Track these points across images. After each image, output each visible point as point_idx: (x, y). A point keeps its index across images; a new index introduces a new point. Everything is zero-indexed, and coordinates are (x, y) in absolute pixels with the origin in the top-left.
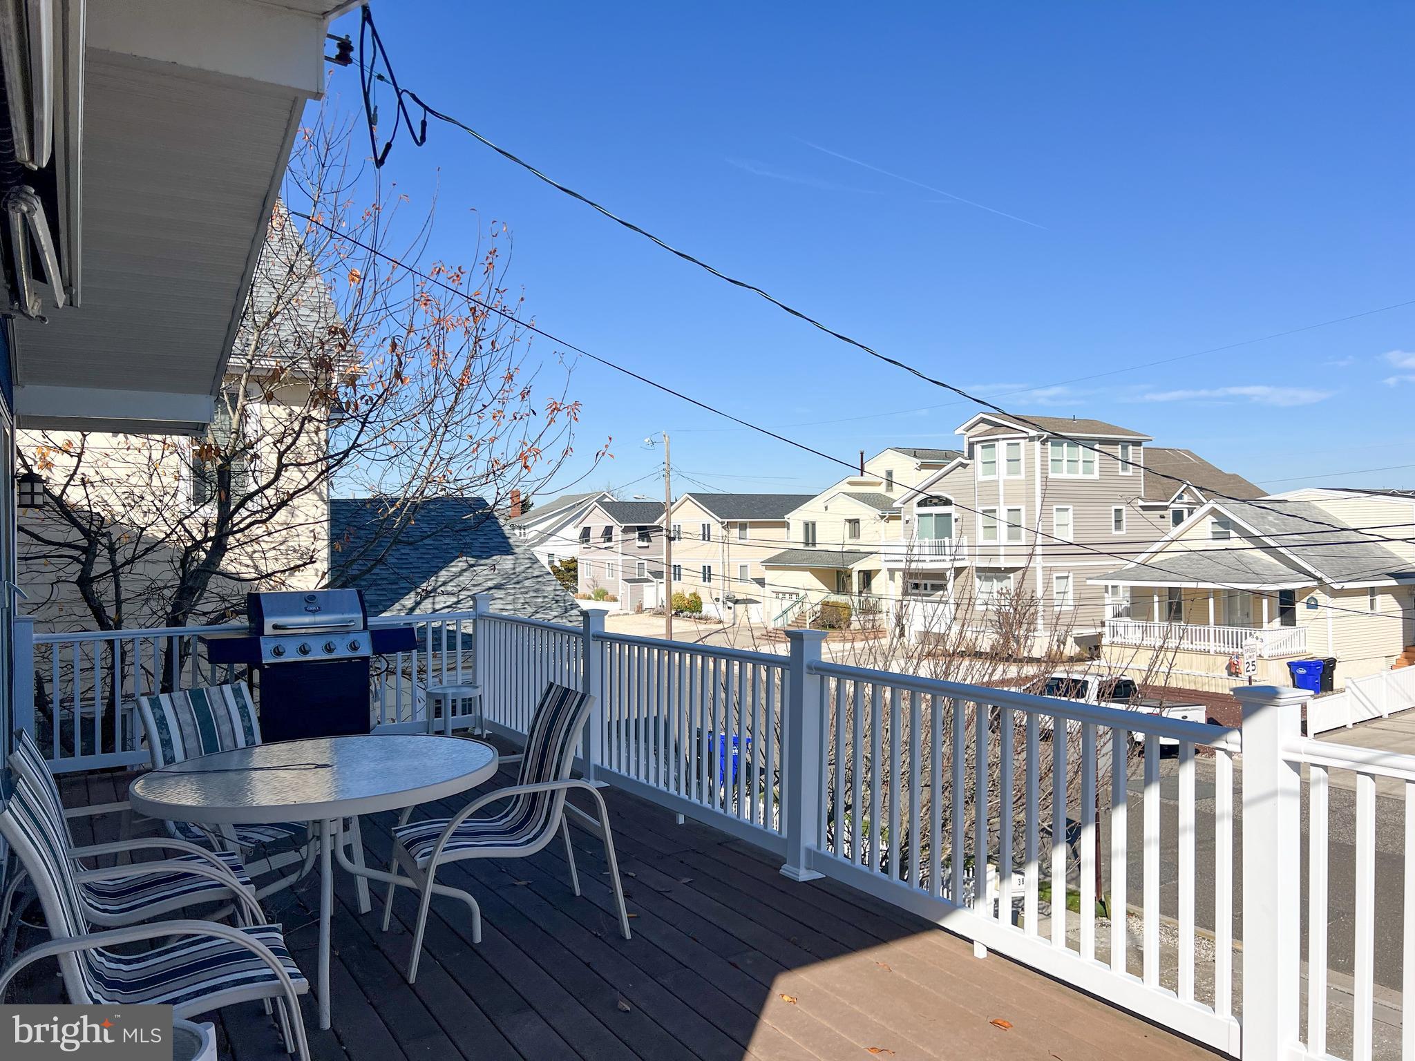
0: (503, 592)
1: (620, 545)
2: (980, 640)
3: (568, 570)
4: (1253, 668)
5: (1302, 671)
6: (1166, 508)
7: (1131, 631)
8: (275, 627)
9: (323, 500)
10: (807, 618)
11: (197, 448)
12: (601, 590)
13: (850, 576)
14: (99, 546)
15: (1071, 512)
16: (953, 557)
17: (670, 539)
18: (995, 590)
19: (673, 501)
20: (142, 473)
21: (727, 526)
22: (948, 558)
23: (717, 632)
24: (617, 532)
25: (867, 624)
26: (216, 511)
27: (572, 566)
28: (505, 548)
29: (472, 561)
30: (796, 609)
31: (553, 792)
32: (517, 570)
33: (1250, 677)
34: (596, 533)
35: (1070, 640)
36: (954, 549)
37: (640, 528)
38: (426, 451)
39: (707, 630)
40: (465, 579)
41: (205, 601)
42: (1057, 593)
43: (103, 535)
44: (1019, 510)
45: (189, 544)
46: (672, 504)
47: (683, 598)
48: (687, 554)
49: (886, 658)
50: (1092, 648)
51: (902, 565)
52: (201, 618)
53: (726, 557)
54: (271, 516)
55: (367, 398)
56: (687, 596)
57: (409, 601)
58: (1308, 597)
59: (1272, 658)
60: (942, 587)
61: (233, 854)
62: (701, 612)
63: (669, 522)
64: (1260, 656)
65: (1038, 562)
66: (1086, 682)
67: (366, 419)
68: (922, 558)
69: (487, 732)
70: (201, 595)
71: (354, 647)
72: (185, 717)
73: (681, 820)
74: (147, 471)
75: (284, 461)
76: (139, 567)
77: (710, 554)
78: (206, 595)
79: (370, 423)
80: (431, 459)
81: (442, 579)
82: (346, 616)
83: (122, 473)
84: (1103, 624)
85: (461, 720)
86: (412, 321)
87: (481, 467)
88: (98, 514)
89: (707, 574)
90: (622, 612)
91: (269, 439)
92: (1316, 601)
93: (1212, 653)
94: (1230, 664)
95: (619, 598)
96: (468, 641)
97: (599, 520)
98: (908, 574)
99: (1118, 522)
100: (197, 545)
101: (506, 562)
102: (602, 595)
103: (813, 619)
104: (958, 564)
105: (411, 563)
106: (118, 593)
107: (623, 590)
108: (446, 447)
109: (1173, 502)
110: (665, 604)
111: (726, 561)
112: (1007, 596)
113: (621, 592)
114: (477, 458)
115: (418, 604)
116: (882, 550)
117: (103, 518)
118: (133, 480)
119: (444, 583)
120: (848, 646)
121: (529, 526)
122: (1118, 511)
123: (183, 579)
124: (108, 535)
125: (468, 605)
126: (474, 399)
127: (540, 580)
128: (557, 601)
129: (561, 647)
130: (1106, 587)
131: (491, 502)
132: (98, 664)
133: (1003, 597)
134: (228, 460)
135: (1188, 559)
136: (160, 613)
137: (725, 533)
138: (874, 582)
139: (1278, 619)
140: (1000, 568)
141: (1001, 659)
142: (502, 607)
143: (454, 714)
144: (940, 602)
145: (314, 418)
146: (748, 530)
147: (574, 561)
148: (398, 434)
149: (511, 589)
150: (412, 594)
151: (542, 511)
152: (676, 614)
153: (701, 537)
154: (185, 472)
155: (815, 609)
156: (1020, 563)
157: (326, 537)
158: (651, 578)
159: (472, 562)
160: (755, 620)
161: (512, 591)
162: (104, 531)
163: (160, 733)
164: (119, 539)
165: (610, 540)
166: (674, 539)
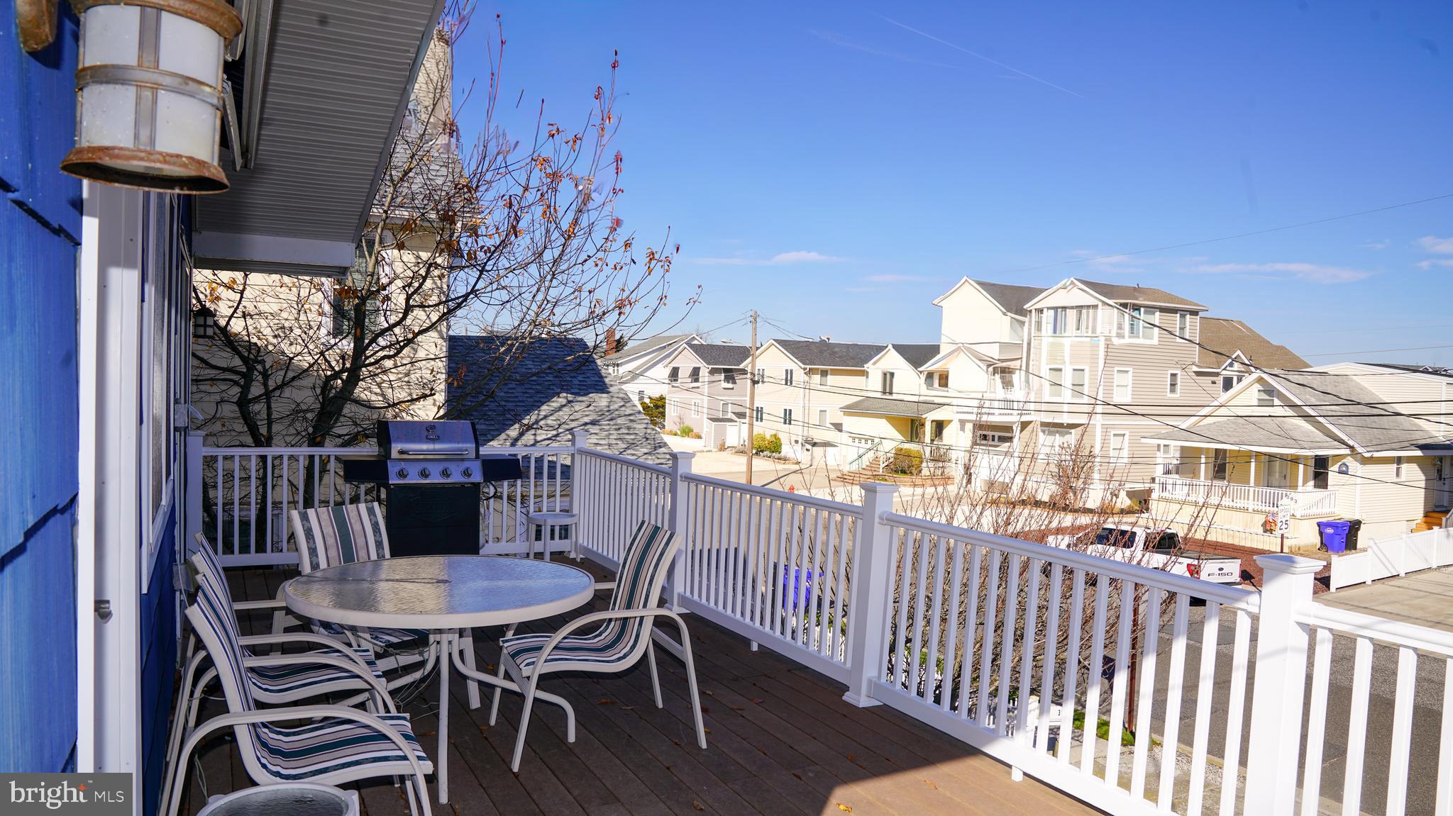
0: (598, 427)
1: (706, 386)
2: (1040, 491)
3: (657, 407)
4: (1286, 526)
5: (1330, 531)
6: (1217, 374)
7: (1179, 488)
8: (402, 452)
9: (443, 338)
10: (881, 463)
11: (337, 287)
12: (687, 427)
13: (923, 425)
14: (256, 373)
15: (1130, 374)
16: (1020, 412)
17: (754, 382)
18: (1056, 444)
19: (759, 345)
20: (292, 309)
21: (810, 372)
22: (1015, 412)
23: (794, 472)
24: (704, 372)
25: (937, 471)
26: (352, 345)
27: (660, 403)
28: (600, 386)
29: (570, 397)
30: (871, 455)
31: (642, 618)
32: (612, 408)
33: (1282, 535)
34: (684, 374)
35: (1123, 494)
36: (1021, 404)
37: (726, 371)
38: (534, 296)
39: (785, 469)
40: (564, 414)
41: (340, 424)
42: (1114, 449)
43: (259, 362)
44: (1083, 370)
45: (329, 373)
46: (758, 348)
47: (764, 439)
48: (771, 398)
49: (952, 506)
50: (1142, 501)
51: (973, 417)
52: (337, 440)
53: (807, 402)
54: (399, 351)
55: (486, 248)
56: (768, 437)
57: (513, 432)
58: (1340, 463)
59: (1303, 518)
60: (1010, 439)
61: (367, 651)
62: (780, 452)
63: (753, 367)
64: (1293, 515)
65: (1098, 420)
66: (1134, 534)
67: (483, 267)
68: (992, 411)
69: (582, 556)
70: (337, 419)
71: (467, 473)
72: (329, 530)
73: (755, 647)
74: (296, 307)
75: (411, 302)
76: (287, 392)
77: (792, 398)
78: (342, 419)
79: (488, 271)
80: (539, 304)
81: (543, 413)
82: (460, 445)
83: (275, 308)
84: (1153, 480)
85: (558, 545)
86: (528, 180)
87: (583, 313)
88: (255, 344)
89: (788, 417)
90: (705, 449)
91: (399, 283)
92: (1347, 466)
93: (1250, 510)
94: (1266, 521)
95: (703, 436)
96: (567, 471)
97: (688, 361)
98: (978, 426)
99: (1173, 385)
100: (336, 375)
101: (602, 400)
102: (687, 432)
103: (886, 464)
104: (1025, 418)
105: (517, 397)
106: (269, 414)
107: (707, 428)
108: (553, 293)
109: (1224, 369)
110: (746, 443)
111: (807, 405)
112: (1068, 450)
113: (705, 430)
114: (579, 305)
115: (521, 434)
116: (955, 402)
117: (259, 348)
118: (284, 315)
119: (545, 417)
120: (919, 491)
121: (622, 364)
122: (1174, 375)
123: (323, 404)
124: (263, 362)
125: (566, 438)
126: (580, 249)
127: (631, 418)
128: (647, 439)
129: (651, 482)
130: (1159, 445)
131: (591, 344)
132: (253, 475)
133: (1064, 451)
134: (363, 300)
135: (1233, 423)
136: (304, 434)
137: (806, 378)
138: (946, 432)
139: (1312, 483)
140: (1063, 424)
141: (1058, 509)
142: (596, 441)
143: (552, 538)
144: (1006, 454)
145: (439, 265)
146: (829, 376)
147: (662, 398)
148: (511, 280)
149: (604, 425)
150: (517, 426)
151: (635, 350)
152: (756, 454)
153: (784, 382)
154: (327, 308)
155: (889, 455)
156: (1082, 419)
157: (444, 371)
158: (734, 417)
159: (571, 399)
160: (832, 463)
161: (607, 427)
162: (259, 358)
163: (308, 542)
164: (271, 367)
165: (697, 380)
166: (758, 382)
